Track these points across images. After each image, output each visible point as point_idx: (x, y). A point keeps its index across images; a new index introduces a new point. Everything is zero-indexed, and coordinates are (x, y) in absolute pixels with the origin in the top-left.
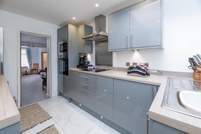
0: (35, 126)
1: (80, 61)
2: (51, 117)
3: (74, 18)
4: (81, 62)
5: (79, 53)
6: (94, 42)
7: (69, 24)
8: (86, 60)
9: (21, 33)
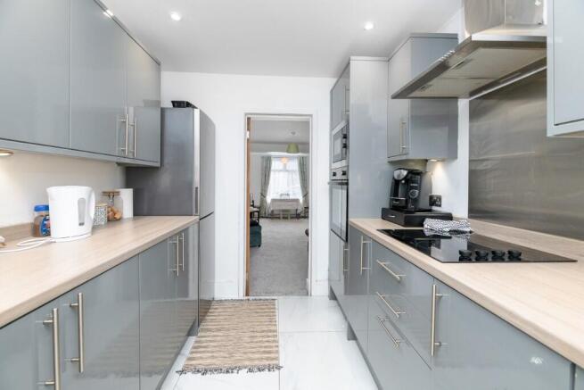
0: (235, 371)
1: (395, 192)
2: (279, 368)
3: (369, 26)
4: (397, 196)
5: (391, 163)
6: (463, 105)
7: (352, 58)
8: (419, 188)
9: (249, 119)
